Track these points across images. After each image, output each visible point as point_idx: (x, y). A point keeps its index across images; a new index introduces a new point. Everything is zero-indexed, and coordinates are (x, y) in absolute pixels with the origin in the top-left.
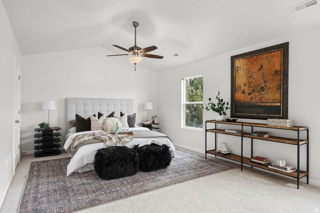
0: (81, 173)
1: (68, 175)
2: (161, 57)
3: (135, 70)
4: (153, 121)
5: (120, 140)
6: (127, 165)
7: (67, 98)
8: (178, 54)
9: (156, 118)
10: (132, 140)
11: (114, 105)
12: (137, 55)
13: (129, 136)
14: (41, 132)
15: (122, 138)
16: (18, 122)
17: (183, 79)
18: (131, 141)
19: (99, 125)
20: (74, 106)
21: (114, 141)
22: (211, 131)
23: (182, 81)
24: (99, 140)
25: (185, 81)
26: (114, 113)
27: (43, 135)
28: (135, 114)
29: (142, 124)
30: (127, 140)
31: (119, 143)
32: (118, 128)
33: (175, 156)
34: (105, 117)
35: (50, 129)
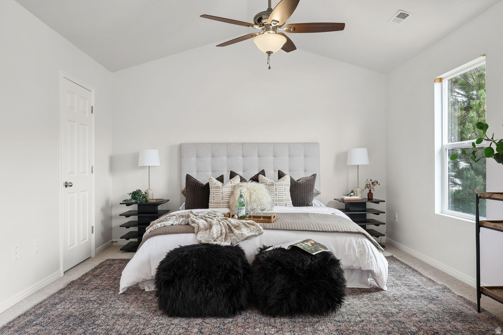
0: (146, 292)
1: (121, 292)
2: (340, 27)
3: (270, 68)
4: (370, 195)
5: (232, 231)
6: (211, 289)
7: (181, 144)
8: (406, 10)
9: (376, 187)
10: (261, 234)
11: (274, 156)
12: (271, 32)
13: (253, 225)
14: (134, 207)
15: (237, 227)
16: (71, 186)
17: (441, 80)
18: (256, 236)
19: (222, 197)
20: (195, 158)
21: (215, 232)
22: (492, 225)
23: (437, 86)
24: (188, 228)
25: (446, 83)
26: (263, 173)
27: (139, 213)
28: (314, 175)
29: (343, 201)
30: (246, 232)
31: (226, 239)
32: (242, 205)
33: (385, 288)
34: (237, 180)
35: (147, 201)
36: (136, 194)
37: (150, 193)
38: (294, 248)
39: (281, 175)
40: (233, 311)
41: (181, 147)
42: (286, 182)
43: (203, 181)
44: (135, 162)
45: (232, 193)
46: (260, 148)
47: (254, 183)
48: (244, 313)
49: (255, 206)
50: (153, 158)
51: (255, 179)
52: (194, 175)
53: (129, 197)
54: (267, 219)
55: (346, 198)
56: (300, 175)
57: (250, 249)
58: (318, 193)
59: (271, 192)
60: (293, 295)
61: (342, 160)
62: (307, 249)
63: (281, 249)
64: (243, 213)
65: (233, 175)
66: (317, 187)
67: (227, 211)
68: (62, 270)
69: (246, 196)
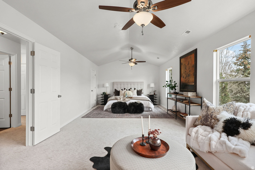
1: (104, 110)
9: (156, 92)
11: (134, 85)
13: (129, 99)
16: (92, 91)
18: (129, 101)
19: (122, 94)
20: (116, 85)
21: (121, 100)
23: (166, 71)
24: (116, 99)
25: (168, 71)
26: (131, 89)
27: (104, 97)
28: (142, 89)
29: (148, 95)
30: (127, 100)
31: (123, 101)
32: (126, 95)
33: (153, 111)
34: (125, 90)
35: (106, 94)
36: (104, 93)
37: (107, 93)
38: (135, 102)
39: (135, 89)
40: (125, 113)
41: (113, 83)
42: (136, 90)
43: (118, 90)
44: (103, 86)
45: (124, 93)
46: (131, 83)
47: (129, 91)
48: (126, 113)
49: (129, 95)
50: (107, 85)
51: (129, 90)
52: (116, 89)
53: (102, 94)
54: (131, 98)
55: (149, 94)
56: (139, 89)
57: (128, 103)
58: (143, 93)
59: (132, 93)
60: (135, 110)
61: (149, 86)
62: (138, 103)
63: (133, 102)
64: (127, 96)
65: (125, 89)
66: (143, 91)
67: (123, 96)
68: (91, 107)
69: (127, 93)
